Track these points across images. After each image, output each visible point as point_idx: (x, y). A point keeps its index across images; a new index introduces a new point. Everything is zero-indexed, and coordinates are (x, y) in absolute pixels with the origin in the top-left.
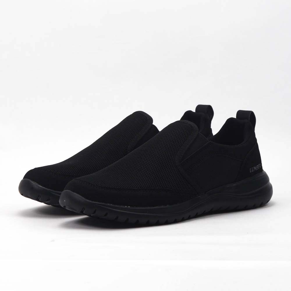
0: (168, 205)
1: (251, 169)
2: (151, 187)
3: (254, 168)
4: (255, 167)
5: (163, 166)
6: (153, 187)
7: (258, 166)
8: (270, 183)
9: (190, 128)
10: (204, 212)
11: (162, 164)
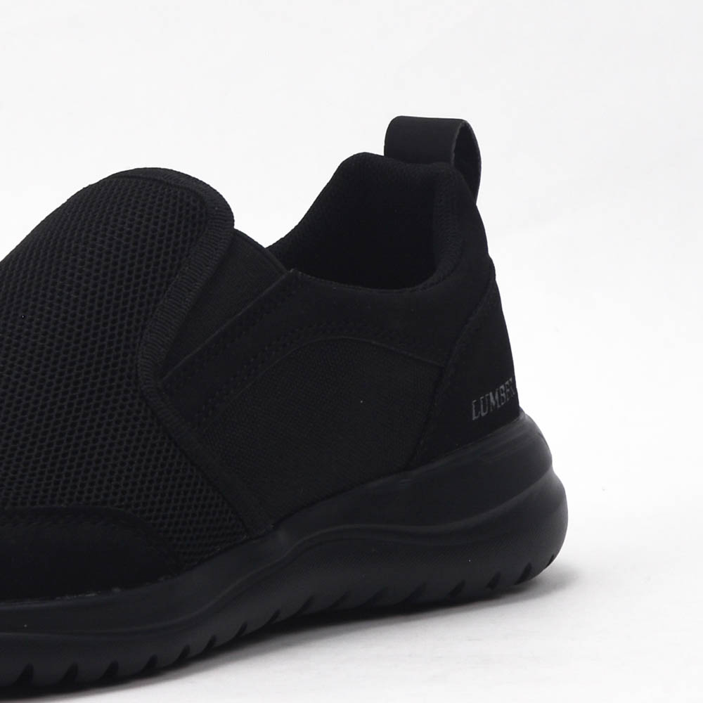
0: (117, 590)
1: (478, 404)
2: (33, 503)
3: (489, 397)
4: (491, 394)
5: (82, 395)
6: (42, 503)
7: (502, 387)
8: (555, 475)
9: (195, 209)
10: (277, 614)
11: (75, 390)
